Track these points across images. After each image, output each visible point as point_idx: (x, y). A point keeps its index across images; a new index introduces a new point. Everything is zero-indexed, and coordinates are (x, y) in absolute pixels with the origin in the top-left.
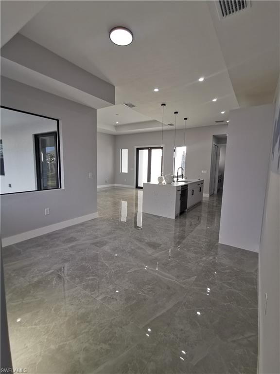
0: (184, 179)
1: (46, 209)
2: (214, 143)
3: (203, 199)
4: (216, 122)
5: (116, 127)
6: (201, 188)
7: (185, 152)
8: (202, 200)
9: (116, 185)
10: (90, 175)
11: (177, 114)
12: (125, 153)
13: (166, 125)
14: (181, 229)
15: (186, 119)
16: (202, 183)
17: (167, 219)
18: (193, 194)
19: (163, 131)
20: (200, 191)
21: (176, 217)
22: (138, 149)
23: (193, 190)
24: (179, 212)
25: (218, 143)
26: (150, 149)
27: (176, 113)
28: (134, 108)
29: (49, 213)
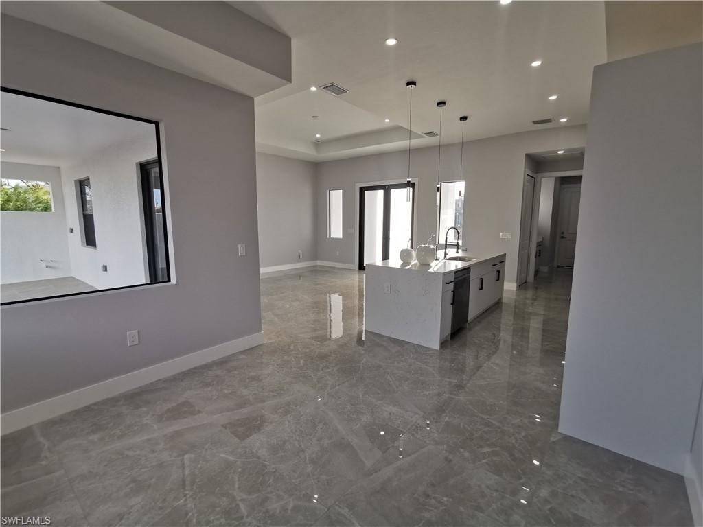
0: (460, 254)
1: (128, 333)
2: (528, 172)
3: (504, 295)
4: (535, 123)
5: (318, 144)
6: (499, 271)
7: (463, 194)
8: (501, 299)
9: (319, 263)
10: (241, 249)
11: (444, 108)
12: (336, 198)
13: (418, 136)
14: (455, 381)
15: (464, 118)
16: (501, 260)
17: (420, 350)
18: (481, 289)
19: (410, 151)
20: (498, 280)
21: (443, 344)
22: (362, 190)
23: (482, 279)
24: (448, 331)
25: (537, 173)
26: (387, 189)
27: (441, 103)
28: (344, 94)
29: (136, 342)
